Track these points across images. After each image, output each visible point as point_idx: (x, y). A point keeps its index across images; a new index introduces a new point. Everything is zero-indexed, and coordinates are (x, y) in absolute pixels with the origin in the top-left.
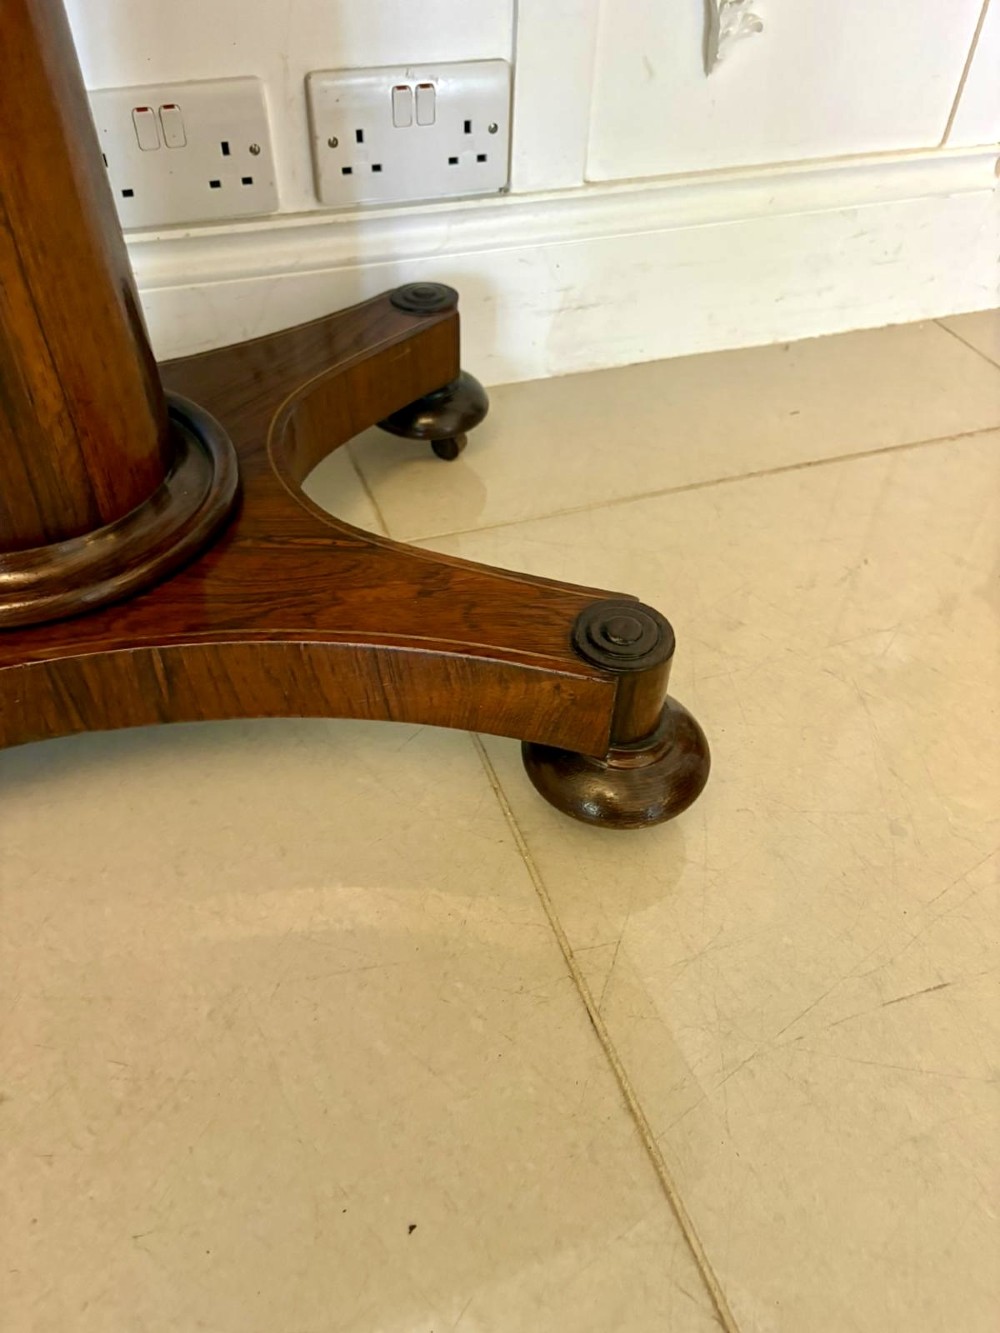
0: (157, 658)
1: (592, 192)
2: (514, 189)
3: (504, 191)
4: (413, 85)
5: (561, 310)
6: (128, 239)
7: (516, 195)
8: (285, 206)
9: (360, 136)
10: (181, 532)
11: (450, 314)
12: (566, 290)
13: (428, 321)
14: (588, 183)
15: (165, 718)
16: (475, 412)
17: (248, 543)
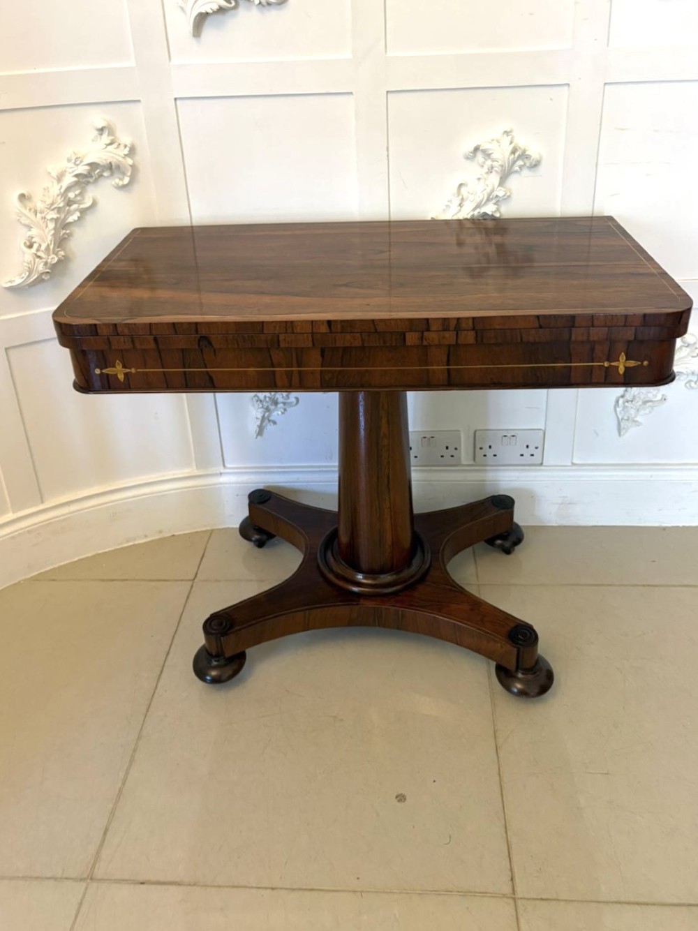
0: (400, 612)
1: (574, 468)
2: (544, 464)
3: (542, 464)
4: (509, 435)
5: (562, 504)
6: (412, 468)
7: (545, 466)
8: (464, 462)
9: (490, 447)
10: (412, 577)
11: (510, 510)
12: (564, 497)
13: (502, 511)
14: (573, 464)
15: (398, 628)
16: (518, 541)
17: (428, 583)
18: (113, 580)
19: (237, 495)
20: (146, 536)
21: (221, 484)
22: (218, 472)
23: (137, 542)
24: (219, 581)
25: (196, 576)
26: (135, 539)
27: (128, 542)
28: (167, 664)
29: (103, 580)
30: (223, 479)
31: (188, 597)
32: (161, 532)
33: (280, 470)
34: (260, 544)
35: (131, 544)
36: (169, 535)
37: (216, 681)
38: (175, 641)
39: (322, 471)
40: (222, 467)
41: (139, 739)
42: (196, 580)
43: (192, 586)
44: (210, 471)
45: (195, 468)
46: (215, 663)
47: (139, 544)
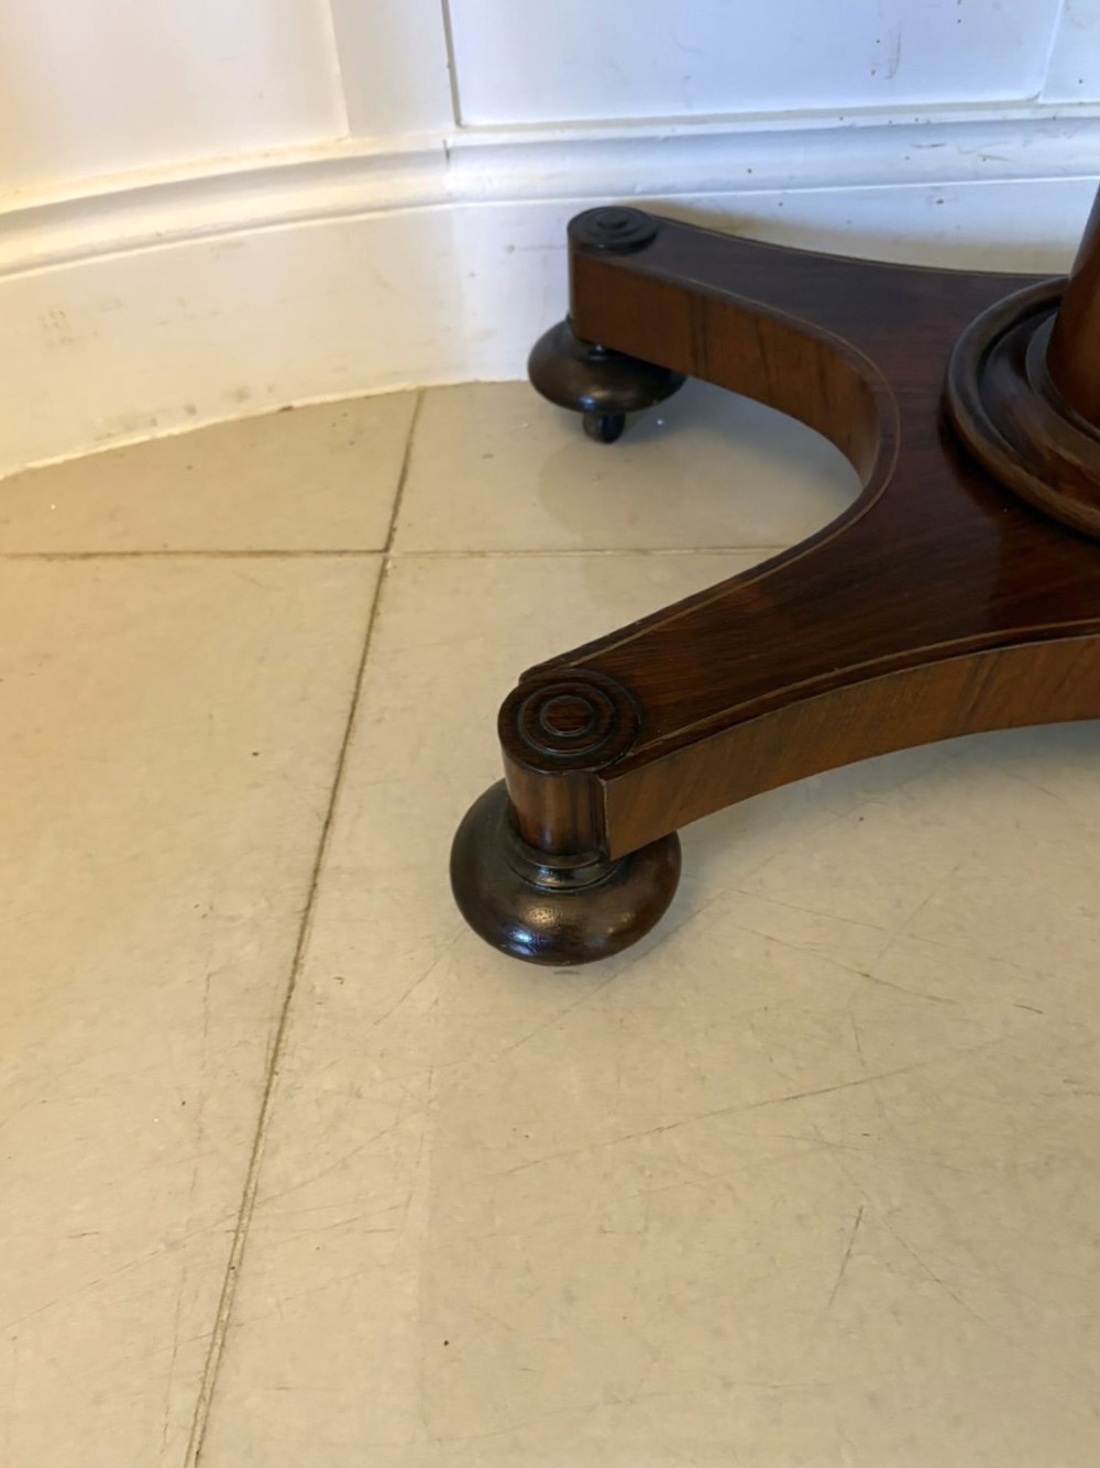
18: (87, 556)
19: (511, 249)
20: (191, 411)
21: (450, 199)
22: (439, 146)
23: (161, 433)
24: (482, 554)
25: (390, 538)
26: (154, 423)
27: (130, 429)
28: (329, 862)
29: (49, 557)
30: (456, 178)
31: (374, 612)
32: (241, 395)
33: (682, 130)
34: (608, 427)
35: (142, 437)
36: (275, 406)
37: (561, 949)
38: (350, 775)
39: (849, 130)
40: (452, 125)
41: (248, 1204)
42: (392, 552)
43: (383, 574)
44: (405, 142)
45: (345, 131)
46: (547, 880)
47: (171, 438)
